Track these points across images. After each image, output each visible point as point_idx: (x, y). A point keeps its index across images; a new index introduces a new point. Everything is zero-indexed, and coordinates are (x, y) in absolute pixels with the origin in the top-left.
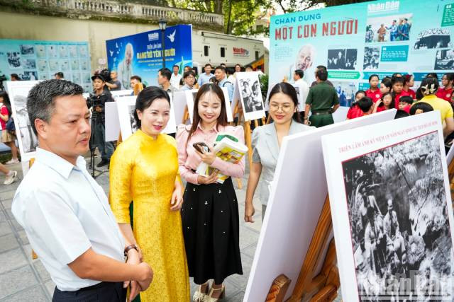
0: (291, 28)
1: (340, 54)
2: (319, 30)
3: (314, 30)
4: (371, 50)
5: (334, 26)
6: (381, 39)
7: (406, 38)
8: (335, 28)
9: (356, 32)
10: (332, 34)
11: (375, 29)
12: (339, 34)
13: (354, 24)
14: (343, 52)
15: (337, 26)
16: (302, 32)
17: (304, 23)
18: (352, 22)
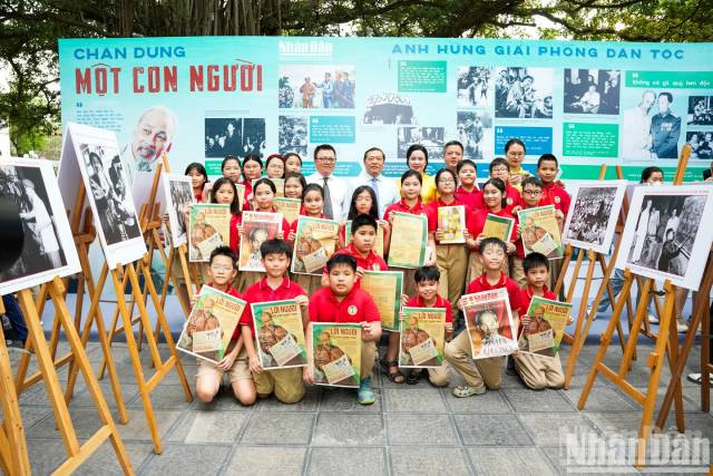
0: (116, 71)
1: (231, 128)
2: (184, 79)
3: (171, 78)
4: (291, 122)
5: (214, 73)
6: (307, 103)
7: (349, 104)
8: (217, 78)
9: (259, 88)
10: (210, 88)
11: (295, 84)
12: (226, 88)
13: (255, 72)
14: (237, 123)
15: (221, 74)
16: (143, 80)
17: (146, 62)
18: (251, 69)
